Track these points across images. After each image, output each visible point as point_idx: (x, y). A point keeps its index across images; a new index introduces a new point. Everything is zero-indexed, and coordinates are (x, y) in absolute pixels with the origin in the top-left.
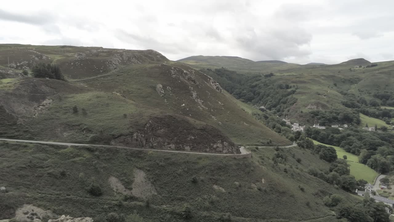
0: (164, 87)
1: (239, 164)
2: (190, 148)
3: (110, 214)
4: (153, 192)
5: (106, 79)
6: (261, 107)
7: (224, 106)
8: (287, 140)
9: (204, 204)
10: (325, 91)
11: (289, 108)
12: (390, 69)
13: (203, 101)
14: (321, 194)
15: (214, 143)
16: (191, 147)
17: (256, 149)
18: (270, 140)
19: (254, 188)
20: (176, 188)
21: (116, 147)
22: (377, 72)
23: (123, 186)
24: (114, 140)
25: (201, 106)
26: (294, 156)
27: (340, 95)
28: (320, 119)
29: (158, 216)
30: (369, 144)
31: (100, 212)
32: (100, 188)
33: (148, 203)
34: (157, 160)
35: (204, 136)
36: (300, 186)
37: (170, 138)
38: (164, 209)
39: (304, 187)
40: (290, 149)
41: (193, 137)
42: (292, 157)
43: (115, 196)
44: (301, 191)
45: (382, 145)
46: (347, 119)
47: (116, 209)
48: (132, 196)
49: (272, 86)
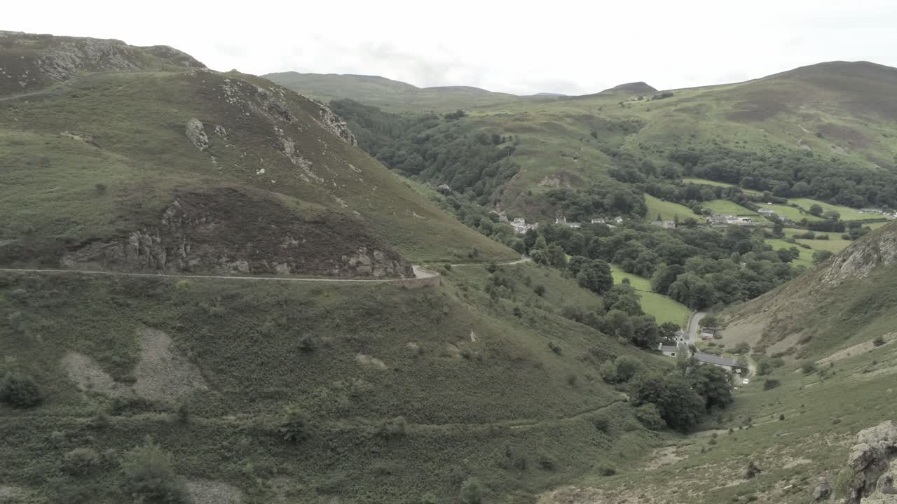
0: (208, 127)
1: (415, 301)
2: (290, 268)
3: (72, 453)
4: (196, 384)
5: (40, 106)
6: (440, 186)
7: (362, 173)
8: (510, 249)
9: (336, 401)
10: (575, 148)
11: (502, 187)
12: (696, 103)
13: (310, 163)
14: (594, 358)
15: (351, 254)
16: (291, 266)
17: (446, 270)
18: (475, 249)
19: (454, 353)
20: (259, 368)
21: (79, 274)
22: (673, 108)
23: (107, 376)
24: (72, 255)
25: (306, 175)
26: (528, 283)
27: (604, 156)
28: (567, 207)
29: (216, 445)
30: (669, 254)
31: (39, 452)
32: (36, 384)
33: (183, 413)
34: (201, 301)
35: (324, 239)
36: (551, 343)
37: (234, 244)
38: (230, 425)
39: (560, 346)
40: (519, 267)
41: (295, 242)
42: (524, 286)
43: (85, 405)
44: (554, 355)
45: (695, 253)
46: (621, 206)
47: (91, 438)
48: (136, 399)
49: (463, 139)
